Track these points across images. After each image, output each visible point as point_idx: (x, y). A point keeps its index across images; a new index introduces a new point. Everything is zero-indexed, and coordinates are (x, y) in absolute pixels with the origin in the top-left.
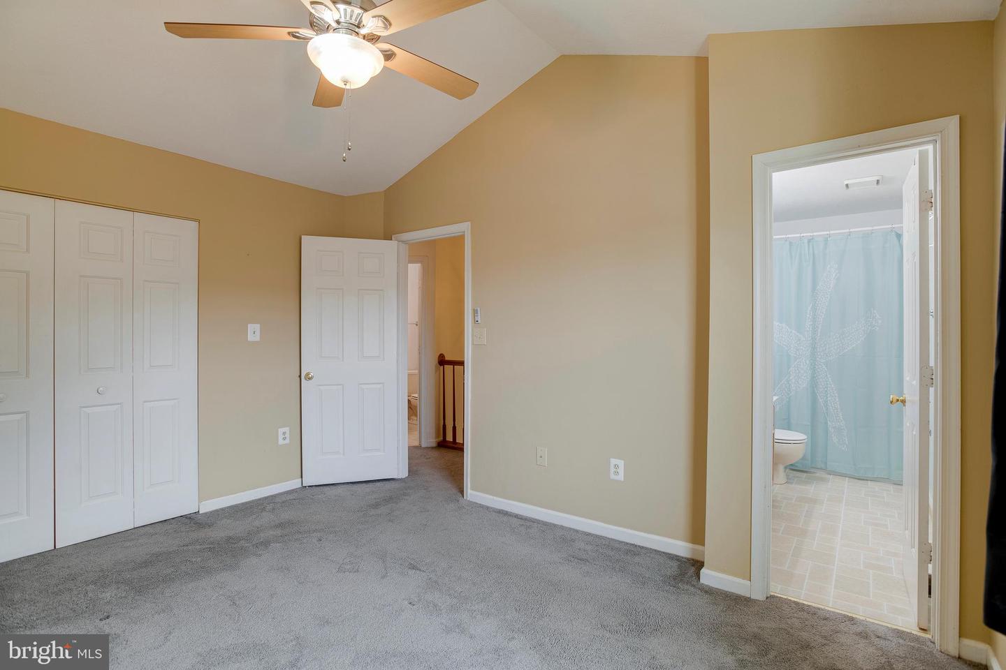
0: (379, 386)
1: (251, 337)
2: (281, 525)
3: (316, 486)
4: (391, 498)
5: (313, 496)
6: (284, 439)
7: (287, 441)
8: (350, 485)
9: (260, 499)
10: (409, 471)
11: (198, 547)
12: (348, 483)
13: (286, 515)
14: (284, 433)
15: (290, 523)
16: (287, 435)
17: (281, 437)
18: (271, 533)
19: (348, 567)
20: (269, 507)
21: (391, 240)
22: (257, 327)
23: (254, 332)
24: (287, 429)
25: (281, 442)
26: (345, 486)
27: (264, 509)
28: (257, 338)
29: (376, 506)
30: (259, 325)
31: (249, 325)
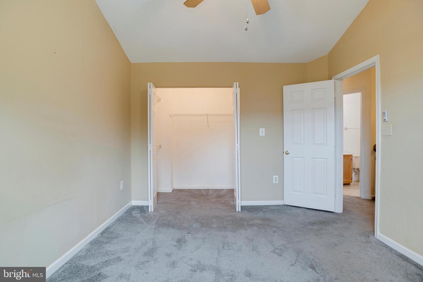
0: (324, 160)
1: (261, 134)
2: (263, 220)
3: (290, 206)
4: (324, 222)
5: (286, 210)
6: (276, 181)
7: (277, 182)
8: (306, 210)
9: (263, 206)
10: (343, 210)
11: (230, 218)
12: (306, 208)
13: (268, 215)
14: (276, 178)
15: (268, 220)
16: (277, 179)
17: (274, 180)
18: (258, 222)
19: (278, 251)
20: (264, 210)
21: (332, 79)
22: (264, 130)
23: (262, 132)
24: (277, 177)
25: (274, 182)
26: (304, 209)
27: (262, 210)
28: (264, 134)
29: (313, 224)
30: (264, 129)
31: (260, 129)
